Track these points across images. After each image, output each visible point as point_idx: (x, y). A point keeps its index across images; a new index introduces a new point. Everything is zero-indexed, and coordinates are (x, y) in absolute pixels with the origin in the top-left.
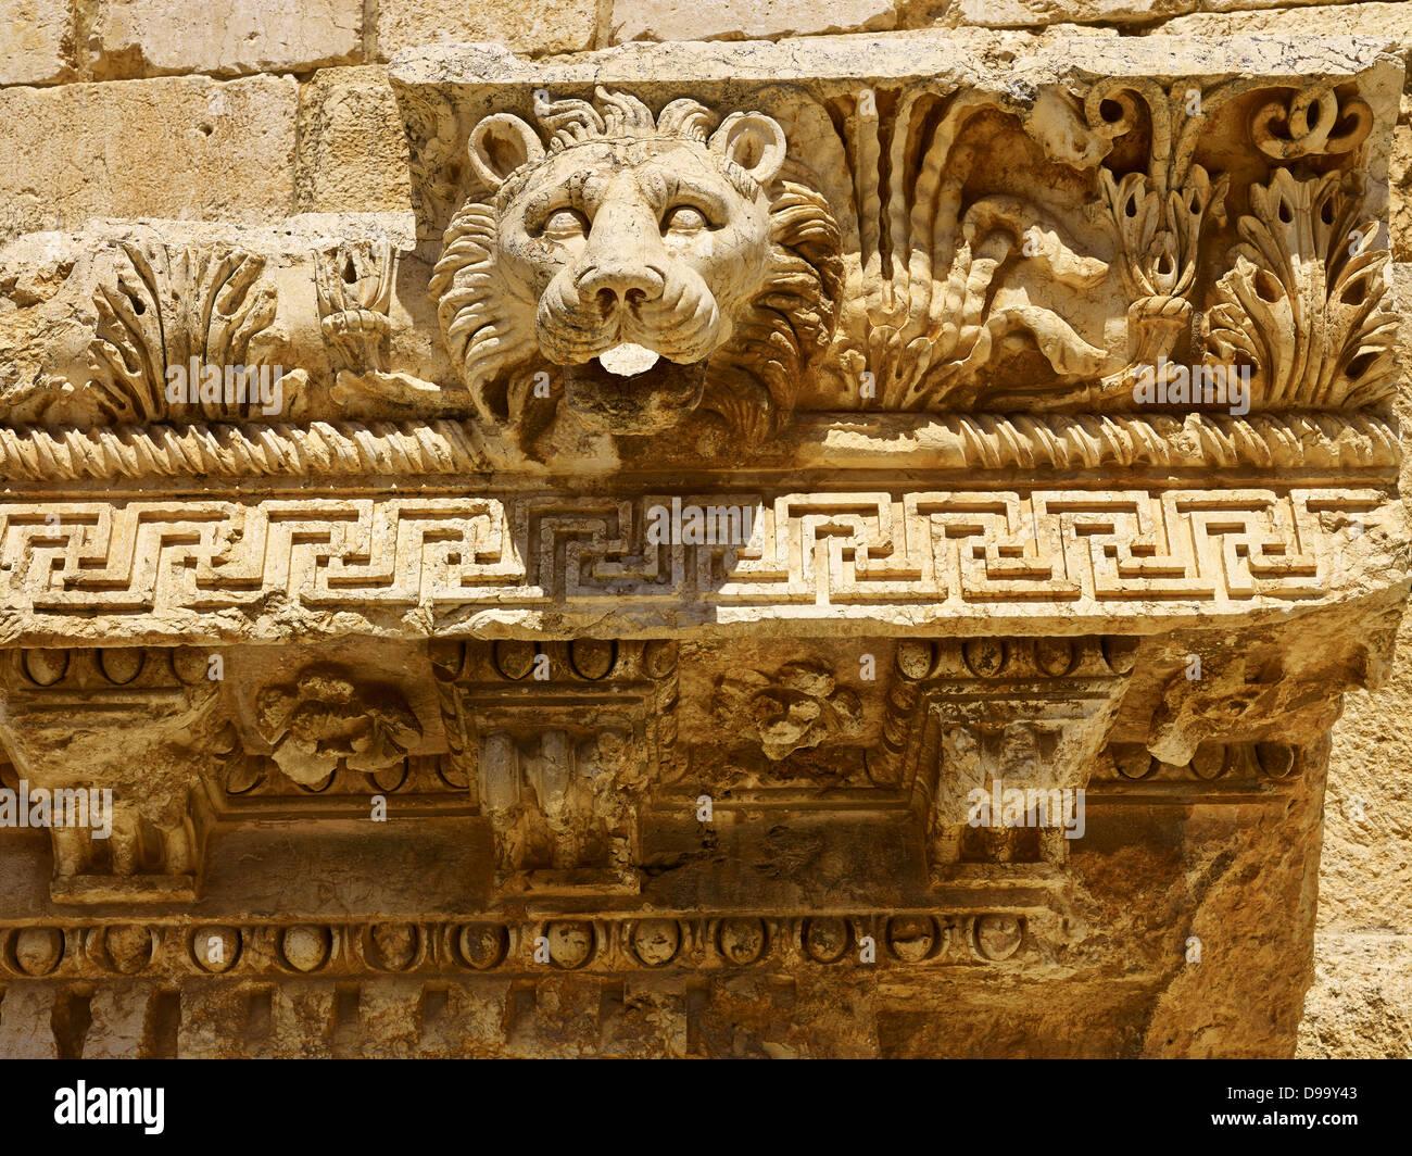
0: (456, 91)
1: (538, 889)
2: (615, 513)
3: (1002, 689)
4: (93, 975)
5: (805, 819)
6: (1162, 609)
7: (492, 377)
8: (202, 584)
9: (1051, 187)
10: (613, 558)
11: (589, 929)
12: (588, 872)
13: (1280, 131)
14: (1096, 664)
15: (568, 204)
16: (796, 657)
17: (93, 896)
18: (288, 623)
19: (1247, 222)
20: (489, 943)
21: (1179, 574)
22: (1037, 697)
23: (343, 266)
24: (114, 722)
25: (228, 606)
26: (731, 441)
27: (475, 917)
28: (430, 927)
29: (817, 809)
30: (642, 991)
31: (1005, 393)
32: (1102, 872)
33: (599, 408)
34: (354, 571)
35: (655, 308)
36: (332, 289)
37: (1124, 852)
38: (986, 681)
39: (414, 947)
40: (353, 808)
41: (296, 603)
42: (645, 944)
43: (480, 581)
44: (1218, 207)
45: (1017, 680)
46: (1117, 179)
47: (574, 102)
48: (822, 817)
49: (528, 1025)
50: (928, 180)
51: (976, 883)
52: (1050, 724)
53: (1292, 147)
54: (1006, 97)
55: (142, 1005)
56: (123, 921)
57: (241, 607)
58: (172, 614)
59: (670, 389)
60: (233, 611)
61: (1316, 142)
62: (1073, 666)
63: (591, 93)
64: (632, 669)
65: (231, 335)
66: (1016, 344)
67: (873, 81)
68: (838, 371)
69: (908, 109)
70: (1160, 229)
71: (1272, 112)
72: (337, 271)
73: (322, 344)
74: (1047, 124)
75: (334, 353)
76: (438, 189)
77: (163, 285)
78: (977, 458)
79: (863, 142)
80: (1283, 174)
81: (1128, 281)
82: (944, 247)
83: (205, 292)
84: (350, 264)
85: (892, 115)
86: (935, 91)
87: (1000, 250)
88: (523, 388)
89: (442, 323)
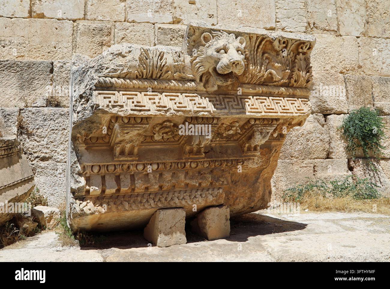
0: (200, 28)
1: (191, 156)
2: (216, 97)
3: (263, 126)
4: (120, 172)
5: (224, 145)
6: (288, 114)
7: (201, 75)
8: (157, 107)
9: (272, 53)
10: (217, 104)
11: (197, 162)
12: (198, 153)
13: (302, 48)
14: (275, 122)
15: (223, 48)
16: (235, 120)
17: (121, 159)
18: (172, 113)
19: (296, 60)
20: (183, 165)
21: (289, 110)
22: (267, 127)
23: (178, 55)
24: (137, 129)
25: (162, 110)
26: (232, 87)
27: (181, 161)
28: (174, 163)
29: (226, 143)
30: (204, 172)
31: (266, 82)
32: (262, 152)
33: (221, 81)
34: (180, 105)
35: (239, 66)
36: (176, 58)
37: (265, 149)
38: (261, 124)
39: (171, 166)
40: (160, 144)
41: (173, 110)
42: (205, 164)
43: (200, 107)
44: (293, 58)
45: (265, 124)
46: (282, 52)
47: (218, 32)
48: (227, 144)
49: (187, 177)
50: (259, 50)
51: (249, 154)
52: (268, 131)
53: (303, 51)
54: (272, 39)
55: (129, 177)
56: (126, 163)
57: (164, 110)
58: (153, 111)
59: (231, 78)
60: (163, 111)
61: (305, 50)
62: (272, 123)
63: (219, 31)
64: (216, 122)
65: (161, 65)
66: (270, 75)
67: (257, 34)
68: (247, 77)
69: (260, 39)
70: (287, 60)
71: (302, 45)
72: (177, 55)
73: (173, 67)
74: (276, 43)
75: (175, 69)
76: (193, 44)
77: (151, 55)
78: (263, 92)
79: (252, 43)
80: (301, 54)
81: (282, 67)
82: (260, 60)
83: (157, 57)
84: (179, 54)
85: (257, 39)
86: (264, 37)
87: (267, 61)
88: (205, 77)
89: (193, 65)
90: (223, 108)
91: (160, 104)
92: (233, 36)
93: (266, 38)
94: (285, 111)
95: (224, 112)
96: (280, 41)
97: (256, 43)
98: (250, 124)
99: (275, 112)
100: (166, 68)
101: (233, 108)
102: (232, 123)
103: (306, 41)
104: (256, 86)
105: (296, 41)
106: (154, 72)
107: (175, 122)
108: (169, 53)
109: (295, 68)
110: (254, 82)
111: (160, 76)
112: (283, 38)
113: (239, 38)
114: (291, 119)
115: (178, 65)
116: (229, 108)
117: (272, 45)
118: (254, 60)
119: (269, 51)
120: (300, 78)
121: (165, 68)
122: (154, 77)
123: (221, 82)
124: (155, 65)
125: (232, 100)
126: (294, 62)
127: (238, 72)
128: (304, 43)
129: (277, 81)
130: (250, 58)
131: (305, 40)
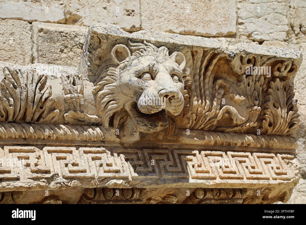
0: (110, 37)
2: (137, 153)
3: (219, 202)
6: (261, 182)
7: (111, 115)
8: (33, 172)
9: (230, 77)
10: (140, 166)
13: (279, 70)
14: (239, 195)
15: (148, 71)
16: (171, 193)
18: (60, 183)
19: (270, 90)
21: (261, 173)
23: (72, 81)
25: (42, 178)
26: (165, 135)
31: (220, 127)
33: (145, 125)
34: (75, 168)
35: (176, 101)
36: (69, 87)
38: (216, 199)
41: (61, 177)
43: (109, 172)
44: (265, 86)
45: (222, 199)
46: (246, 77)
47: (140, 44)
50: (209, 73)
53: (281, 74)
54: (229, 55)
57: (46, 178)
58: (26, 181)
59: (163, 121)
60: (43, 180)
61: (285, 73)
62: (234, 195)
63: (142, 42)
64: (138, 196)
65: (41, 98)
66: (227, 115)
67: (204, 48)
68: (189, 119)
69: (209, 55)
70: (255, 90)
71: (279, 65)
72: (70, 82)
73: (63, 102)
74: (236, 63)
75: (66, 105)
76: (97, 62)
77: (23, 81)
78: (216, 143)
79: (197, 63)
80: (278, 80)
81: (248, 102)
82: (210, 90)
83: (34, 85)
84: (74, 80)
85: (204, 56)
86: (216, 52)
87: (222, 92)
88: (119, 118)
89: (98, 99)
90: (150, 172)
91: (39, 167)
92: (164, 50)
93: (219, 54)
94: (255, 176)
95: (151, 179)
96: (242, 58)
97: (202, 62)
98: (197, 198)
99: (238, 178)
100: (51, 103)
101: (167, 172)
102: (165, 197)
103: (285, 58)
104: (205, 133)
105: (269, 59)
106: (28, 111)
107: (65, 199)
108: (56, 78)
109: (268, 103)
110: (200, 126)
111: (40, 117)
112: (247, 54)
113: (175, 54)
114: (266, 189)
115: (71, 98)
116: (160, 172)
117: (228, 64)
118: (200, 91)
119: (225, 76)
120: (278, 120)
121: (48, 104)
122: (28, 119)
123: (145, 128)
124: (30, 99)
125: (165, 157)
126: (266, 93)
127: (174, 111)
128: (282, 62)
129: (239, 125)
130: (193, 87)
131: (284, 56)
